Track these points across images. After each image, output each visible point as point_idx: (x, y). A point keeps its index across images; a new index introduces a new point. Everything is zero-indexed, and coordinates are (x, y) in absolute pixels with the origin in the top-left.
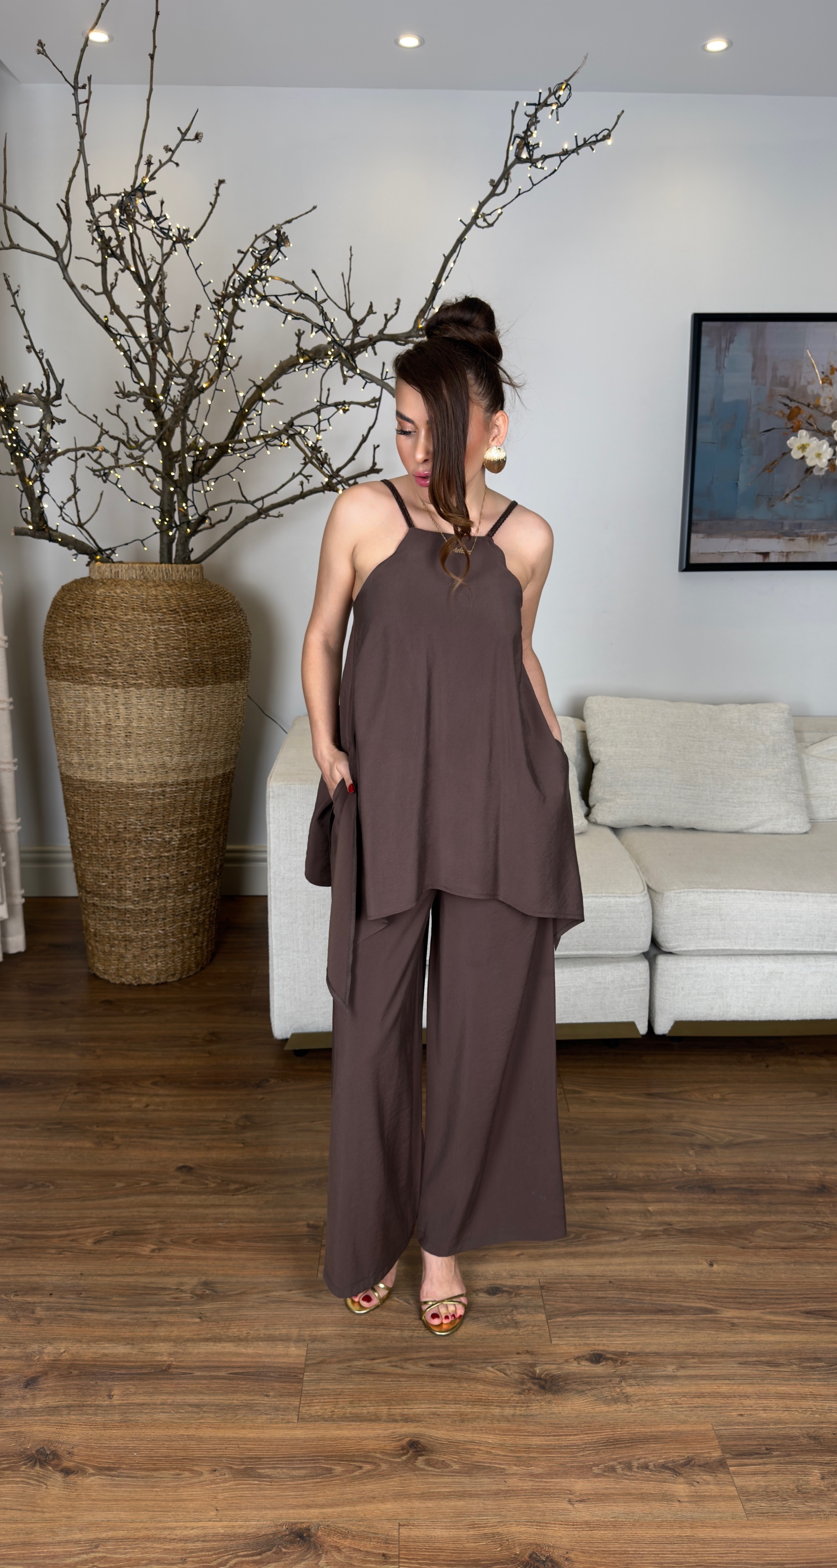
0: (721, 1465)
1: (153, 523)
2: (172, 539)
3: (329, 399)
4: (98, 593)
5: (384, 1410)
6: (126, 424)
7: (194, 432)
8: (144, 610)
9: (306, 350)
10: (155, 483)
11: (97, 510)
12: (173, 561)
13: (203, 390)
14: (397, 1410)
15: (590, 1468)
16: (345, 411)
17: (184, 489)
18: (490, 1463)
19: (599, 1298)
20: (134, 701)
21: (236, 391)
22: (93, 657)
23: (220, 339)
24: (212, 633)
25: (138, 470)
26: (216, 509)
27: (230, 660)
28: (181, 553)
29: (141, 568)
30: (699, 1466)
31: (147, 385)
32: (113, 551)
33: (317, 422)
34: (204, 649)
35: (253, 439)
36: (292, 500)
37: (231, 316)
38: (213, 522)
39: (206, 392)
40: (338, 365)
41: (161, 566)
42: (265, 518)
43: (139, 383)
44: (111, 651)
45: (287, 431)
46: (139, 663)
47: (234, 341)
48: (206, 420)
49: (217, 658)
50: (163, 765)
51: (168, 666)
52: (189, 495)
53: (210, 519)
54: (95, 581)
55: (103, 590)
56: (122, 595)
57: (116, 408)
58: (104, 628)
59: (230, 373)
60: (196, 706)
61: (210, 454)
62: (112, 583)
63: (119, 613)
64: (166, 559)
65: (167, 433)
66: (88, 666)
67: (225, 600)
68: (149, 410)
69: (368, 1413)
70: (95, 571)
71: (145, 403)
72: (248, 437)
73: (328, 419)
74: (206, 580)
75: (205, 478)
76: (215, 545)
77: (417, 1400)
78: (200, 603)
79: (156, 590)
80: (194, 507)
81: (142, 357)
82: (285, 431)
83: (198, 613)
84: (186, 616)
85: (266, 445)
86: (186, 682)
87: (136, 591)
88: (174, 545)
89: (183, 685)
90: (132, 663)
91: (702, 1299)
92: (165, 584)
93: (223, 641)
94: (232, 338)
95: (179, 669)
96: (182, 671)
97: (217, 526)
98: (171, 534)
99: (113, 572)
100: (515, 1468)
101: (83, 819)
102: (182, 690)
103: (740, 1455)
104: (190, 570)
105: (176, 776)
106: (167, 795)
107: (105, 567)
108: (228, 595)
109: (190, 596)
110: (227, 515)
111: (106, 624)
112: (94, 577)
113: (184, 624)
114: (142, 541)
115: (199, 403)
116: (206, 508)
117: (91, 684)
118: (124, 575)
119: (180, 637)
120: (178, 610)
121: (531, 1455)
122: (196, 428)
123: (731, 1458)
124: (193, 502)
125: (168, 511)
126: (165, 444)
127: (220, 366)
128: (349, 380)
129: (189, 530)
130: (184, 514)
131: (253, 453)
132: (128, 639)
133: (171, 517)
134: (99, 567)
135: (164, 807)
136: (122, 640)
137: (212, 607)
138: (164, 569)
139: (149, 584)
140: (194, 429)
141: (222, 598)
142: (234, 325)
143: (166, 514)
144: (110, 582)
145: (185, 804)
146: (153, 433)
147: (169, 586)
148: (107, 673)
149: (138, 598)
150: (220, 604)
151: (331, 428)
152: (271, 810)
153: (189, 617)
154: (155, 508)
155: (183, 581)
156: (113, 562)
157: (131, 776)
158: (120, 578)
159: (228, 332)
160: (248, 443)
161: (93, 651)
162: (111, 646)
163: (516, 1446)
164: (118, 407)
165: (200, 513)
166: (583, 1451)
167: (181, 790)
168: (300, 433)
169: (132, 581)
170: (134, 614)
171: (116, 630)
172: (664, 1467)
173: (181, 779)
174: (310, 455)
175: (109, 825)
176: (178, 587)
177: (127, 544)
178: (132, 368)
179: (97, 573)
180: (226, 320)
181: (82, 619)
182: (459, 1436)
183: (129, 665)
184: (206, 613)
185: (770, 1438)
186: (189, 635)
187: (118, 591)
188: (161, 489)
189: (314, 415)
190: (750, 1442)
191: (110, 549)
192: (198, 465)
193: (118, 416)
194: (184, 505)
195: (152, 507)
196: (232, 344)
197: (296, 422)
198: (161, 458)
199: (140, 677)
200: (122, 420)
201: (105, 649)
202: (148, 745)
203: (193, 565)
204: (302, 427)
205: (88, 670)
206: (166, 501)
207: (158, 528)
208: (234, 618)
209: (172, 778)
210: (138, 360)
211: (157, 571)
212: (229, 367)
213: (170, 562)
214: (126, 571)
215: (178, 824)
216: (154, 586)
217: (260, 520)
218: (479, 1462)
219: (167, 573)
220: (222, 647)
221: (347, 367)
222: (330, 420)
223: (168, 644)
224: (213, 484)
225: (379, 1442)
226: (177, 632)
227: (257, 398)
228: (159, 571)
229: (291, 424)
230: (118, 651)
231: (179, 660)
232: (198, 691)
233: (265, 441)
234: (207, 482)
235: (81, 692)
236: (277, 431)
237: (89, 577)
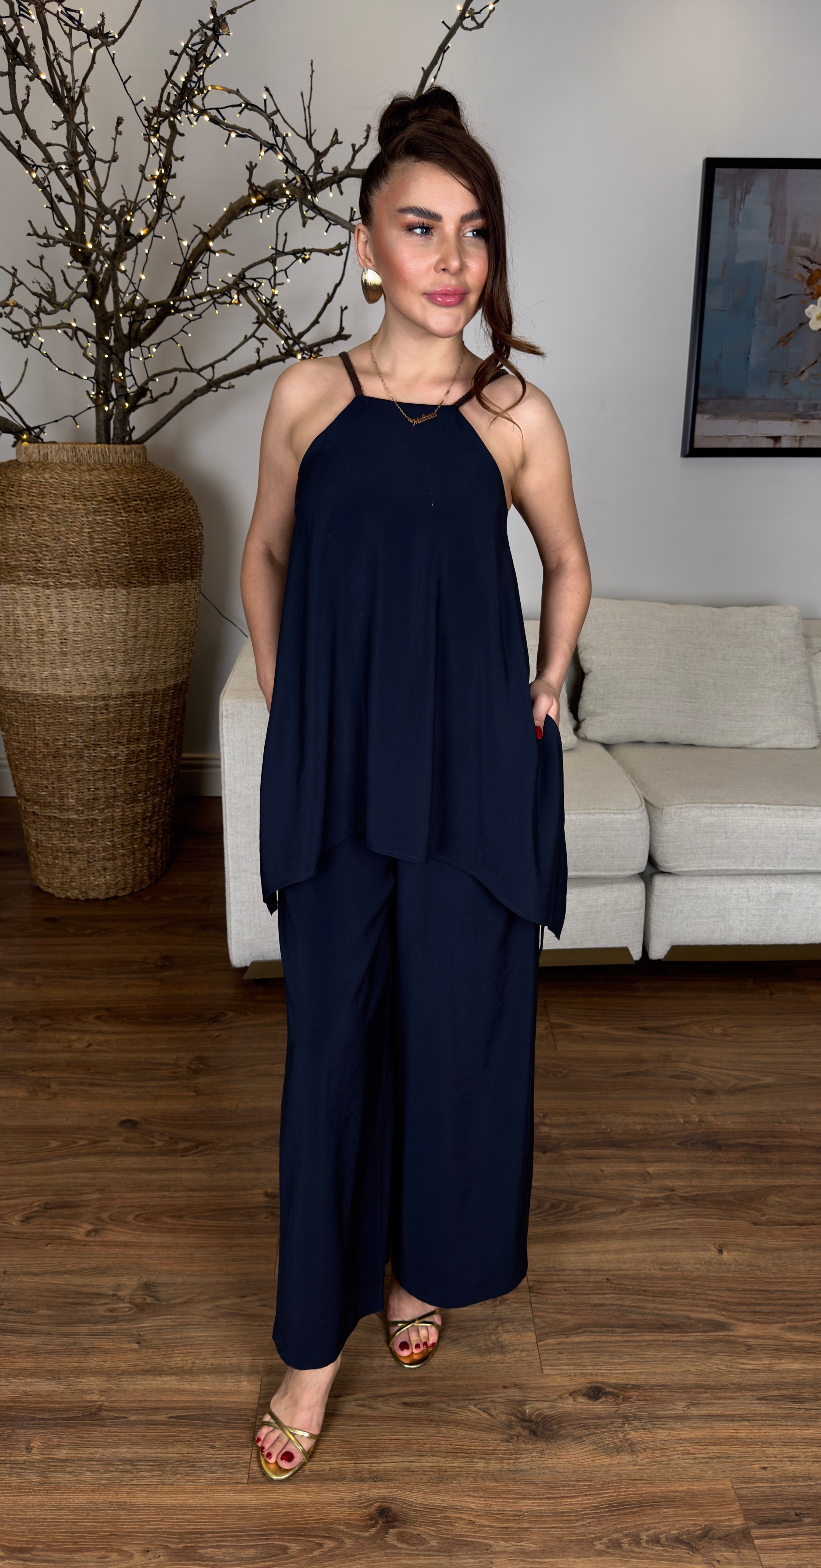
0: (744, 1537)
1: (87, 397)
2: (109, 416)
3: (286, 246)
4: (24, 478)
5: (349, 1465)
6: (51, 279)
7: (131, 289)
8: (76, 498)
9: (259, 187)
10: (88, 349)
11: (21, 381)
12: (111, 442)
13: (140, 238)
14: (365, 1465)
15: (591, 1542)
16: (305, 261)
17: (120, 356)
18: (474, 1537)
19: (595, 1305)
20: (69, 603)
21: (179, 239)
22: (21, 553)
23: (157, 173)
24: (156, 525)
25: (65, 332)
26: (157, 380)
27: (178, 556)
28: (119, 431)
29: (74, 449)
30: (719, 1538)
31: (73, 230)
32: (42, 429)
33: (272, 273)
34: (147, 544)
35: (200, 296)
36: (247, 371)
37: (170, 143)
38: (154, 396)
39: (144, 241)
40: (297, 204)
41: (96, 446)
42: (216, 391)
43: (63, 228)
44: (40, 546)
45: (238, 285)
46: (73, 560)
47: (174, 176)
48: (143, 273)
49: (163, 554)
50: (105, 676)
51: (106, 563)
52: (127, 365)
53: (151, 391)
54: (22, 464)
55: (30, 475)
56: (51, 481)
57: (39, 260)
58: (31, 519)
59: (171, 217)
60: (140, 609)
61: (150, 314)
62: (40, 467)
63: (47, 501)
64: (103, 438)
65: (100, 290)
66: (14, 563)
67: (171, 487)
68: (77, 261)
69: (331, 1469)
70: (21, 453)
71: (71, 253)
72: (193, 294)
73: (285, 270)
74: (150, 463)
75: (146, 343)
76: (159, 423)
77: (387, 1451)
78: (141, 491)
79: (90, 475)
80: (132, 377)
81: (67, 197)
82: (236, 284)
83: (139, 502)
84: (126, 505)
85: (214, 303)
86: (127, 582)
87: (67, 476)
88: (112, 421)
89: (125, 585)
90: (64, 560)
91: (712, 1306)
92: (101, 468)
93: (169, 535)
94: (172, 173)
95: (119, 567)
96: (123, 569)
97: (160, 399)
98: (107, 409)
99: (42, 453)
100: (504, 1543)
101: (18, 734)
102: (124, 592)
103: (766, 1523)
104: (131, 451)
105: (120, 688)
106: (111, 709)
107: (33, 447)
108: (175, 481)
109: (130, 481)
110: (171, 386)
111: (33, 514)
112: (20, 460)
113: (124, 514)
114: (74, 418)
115: (137, 254)
116: (145, 378)
117: (19, 584)
118: (54, 458)
119: (119, 530)
120: (116, 498)
121: (522, 1525)
122: (133, 284)
123: (756, 1528)
124: (131, 371)
125: (104, 382)
126: (97, 302)
127: (159, 208)
128: (309, 221)
129: (127, 405)
130: (122, 386)
131: (199, 313)
132: (59, 532)
133: (107, 389)
134: (26, 448)
135: (108, 722)
136: (52, 532)
137: (156, 495)
138: (100, 450)
139: (82, 468)
140: (131, 285)
141: (168, 485)
142: (174, 155)
143: (101, 386)
144: (38, 465)
145: (132, 718)
146: (83, 289)
147: (106, 470)
148: (36, 571)
149: (70, 483)
150: (165, 492)
151: (288, 281)
152: (224, 730)
153: (129, 506)
154: (88, 378)
155: (123, 464)
156: (43, 442)
157: (69, 688)
158: (50, 461)
159: (166, 165)
160: (193, 301)
161: (20, 546)
162: (40, 540)
163: (504, 1512)
164: (42, 258)
165: (139, 384)
166: (583, 1519)
167: (127, 704)
168: (252, 287)
169: (63, 465)
170: (65, 503)
171: (44, 521)
172: (678, 1540)
173: (126, 691)
174: (264, 314)
175: (47, 742)
176: (116, 471)
177: (56, 421)
178: (54, 208)
179: (23, 455)
180: (164, 149)
181: (7, 509)
182: (437, 1500)
183: (61, 562)
184: (148, 502)
185: (799, 1500)
186: (129, 527)
187: (47, 476)
188: (95, 356)
189: (268, 265)
190: (776, 1505)
191: (38, 427)
192: (135, 327)
193: (42, 269)
194: (120, 374)
195: (85, 378)
196: (171, 181)
197: (248, 274)
198: (94, 319)
199: (74, 576)
200: (47, 274)
201: (32, 543)
202: (87, 654)
203: (134, 446)
204: (254, 280)
205: (15, 568)
206: (101, 371)
207: (94, 403)
208: (183, 508)
209: (116, 690)
210: (61, 199)
211: (92, 452)
212: (169, 209)
213: (108, 442)
214: (57, 452)
215: (125, 741)
216: (88, 470)
217: (210, 393)
218: (461, 1536)
219: (103, 455)
220: (168, 542)
221: (306, 206)
222: (287, 271)
223: (105, 538)
224: (154, 350)
225: (343, 1509)
226: (116, 524)
227: (203, 249)
228: (94, 452)
229: (241, 277)
230: (48, 546)
231: (119, 557)
232: (141, 592)
233: (213, 298)
234: (149, 348)
235: (9, 592)
236: (226, 285)
237: (16, 460)
